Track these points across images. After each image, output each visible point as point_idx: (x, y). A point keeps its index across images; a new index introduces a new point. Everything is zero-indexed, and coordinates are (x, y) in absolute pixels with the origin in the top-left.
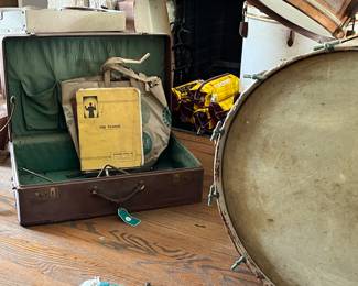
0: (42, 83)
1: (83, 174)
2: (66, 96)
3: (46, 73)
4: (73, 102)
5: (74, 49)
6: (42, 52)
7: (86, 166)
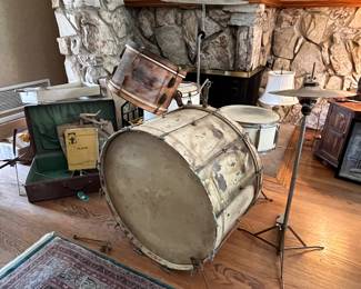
0: (49, 127)
1: (70, 172)
2: (60, 132)
3: (50, 121)
4: (64, 136)
5: (65, 111)
6: (47, 112)
7: (71, 168)
